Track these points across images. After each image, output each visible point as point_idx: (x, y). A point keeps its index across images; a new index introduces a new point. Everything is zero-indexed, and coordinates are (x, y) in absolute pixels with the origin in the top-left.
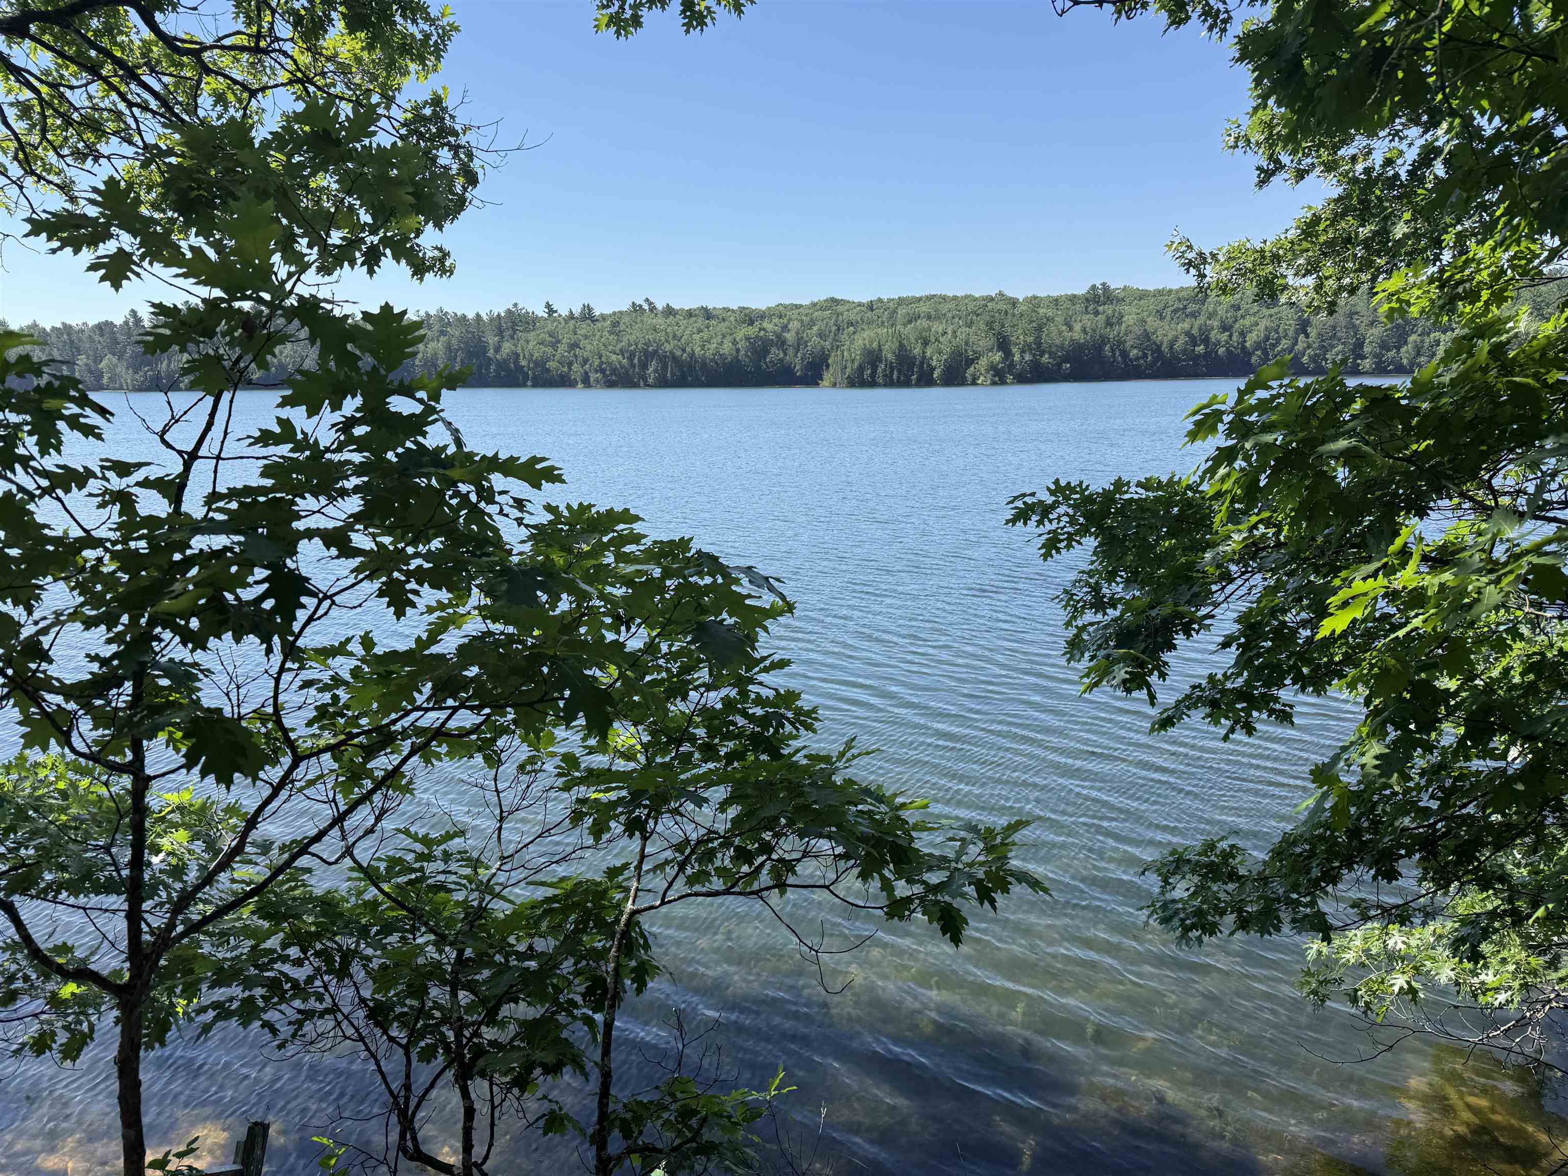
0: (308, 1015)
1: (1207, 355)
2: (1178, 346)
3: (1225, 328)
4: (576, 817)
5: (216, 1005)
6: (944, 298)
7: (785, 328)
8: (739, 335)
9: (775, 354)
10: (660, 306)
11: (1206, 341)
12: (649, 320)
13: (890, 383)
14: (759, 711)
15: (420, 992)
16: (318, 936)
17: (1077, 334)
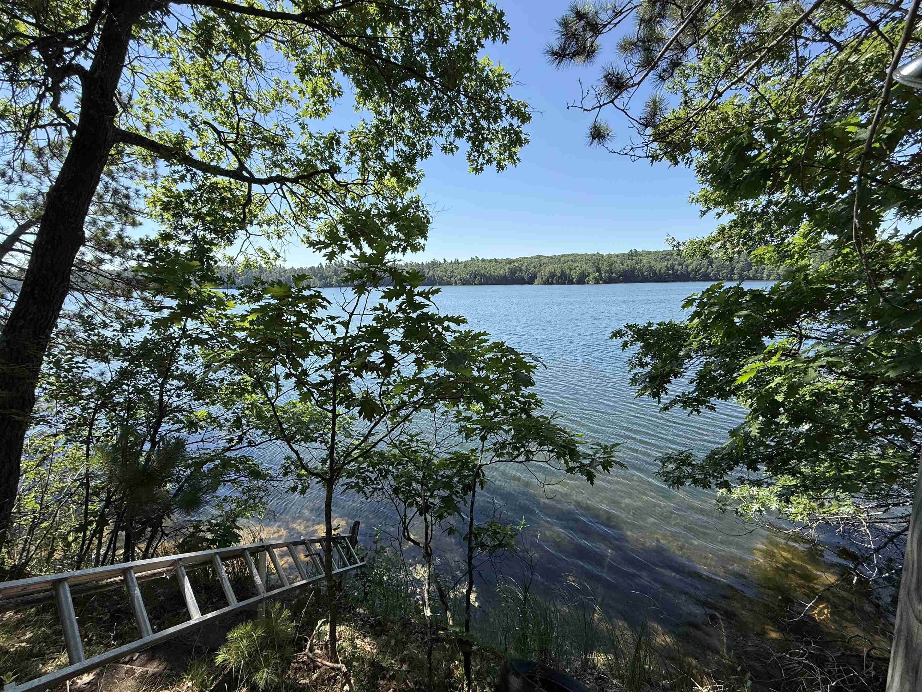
0: (376, 489)
1: (673, 274)
2: (662, 271)
3: (680, 264)
4: (460, 432)
5: (347, 484)
6: (578, 255)
7: (522, 265)
8: (506, 268)
9: (518, 274)
10: (480, 259)
11: (673, 269)
12: (477, 263)
13: (558, 283)
14: (522, 399)
15: (410, 485)
16: (377, 464)
17: (625, 267)
